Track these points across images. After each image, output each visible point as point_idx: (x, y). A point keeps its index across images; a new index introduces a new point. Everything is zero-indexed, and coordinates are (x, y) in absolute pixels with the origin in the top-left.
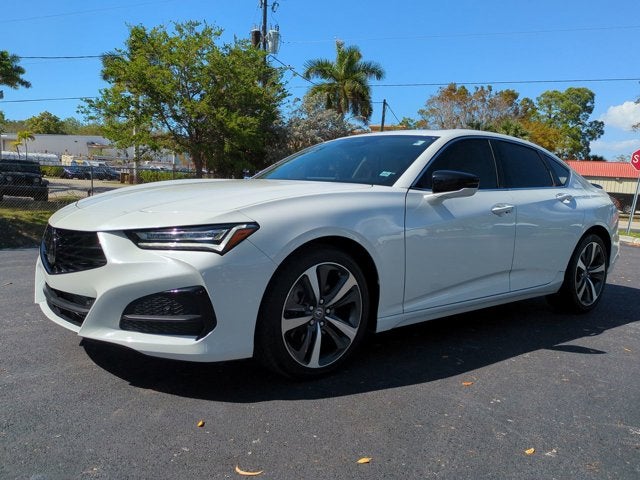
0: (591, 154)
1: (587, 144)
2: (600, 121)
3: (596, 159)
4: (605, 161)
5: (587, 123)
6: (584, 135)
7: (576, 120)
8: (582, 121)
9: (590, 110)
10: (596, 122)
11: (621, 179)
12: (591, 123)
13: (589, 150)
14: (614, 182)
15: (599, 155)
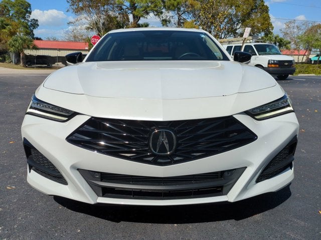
0: (35, 36)
1: (32, 31)
2: (36, 19)
3: (37, 39)
4: (42, 40)
5: (30, 20)
6: (30, 27)
7: (24, 18)
8: (27, 19)
9: (30, 13)
10: (34, 19)
11: (60, 50)
12: (32, 20)
13: (34, 35)
14: (56, 51)
15: (39, 37)
